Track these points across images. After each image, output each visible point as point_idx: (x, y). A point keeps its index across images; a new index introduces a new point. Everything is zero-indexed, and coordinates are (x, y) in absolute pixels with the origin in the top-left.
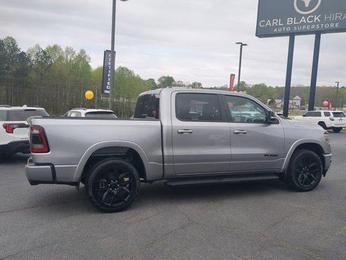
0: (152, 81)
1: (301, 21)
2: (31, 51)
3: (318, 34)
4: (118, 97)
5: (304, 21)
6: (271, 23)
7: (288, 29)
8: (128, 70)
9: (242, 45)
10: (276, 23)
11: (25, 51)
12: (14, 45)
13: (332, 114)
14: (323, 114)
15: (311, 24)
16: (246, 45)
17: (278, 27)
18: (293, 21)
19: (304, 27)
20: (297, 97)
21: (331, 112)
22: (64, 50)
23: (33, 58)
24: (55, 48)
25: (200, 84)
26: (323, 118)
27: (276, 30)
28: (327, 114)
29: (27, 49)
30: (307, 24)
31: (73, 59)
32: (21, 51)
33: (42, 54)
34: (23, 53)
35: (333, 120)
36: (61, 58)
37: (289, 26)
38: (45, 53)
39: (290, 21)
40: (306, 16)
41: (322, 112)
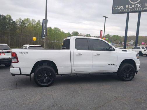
0: (69, 33)
1: (132, 7)
2: (17, 20)
3: (140, 13)
4: (54, 40)
5: (134, 6)
6: (119, 8)
7: (126, 10)
8: (58, 29)
9: (106, 17)
10: (121, 8)
11: (15, 21)
12: (10, 18)
13: (145, 48)
14: (141, 48)
15: (137, 8)
16: (107, 17)
17: (122, 9)
18: (129, 7)
19: (133, 9)
20: (132, 41)
21: (145, 47)
22: (31, 20)
23: (18, 23)
24: (28, 19)
25: (90, 35)
26: (141, 50)
27: (121, 11)
28: (143, 48)
29: (16, 20)
30: (135, 8)
31: (35, 24)
32: (13, 20)
33: (22, 22)
34: (14, 22)
35: (146, 51)
36: (30, 24)
37: (127, 9)
38: (23, 21)
39: (127, 7)
40: (134, 4)
41: (141, 47)
